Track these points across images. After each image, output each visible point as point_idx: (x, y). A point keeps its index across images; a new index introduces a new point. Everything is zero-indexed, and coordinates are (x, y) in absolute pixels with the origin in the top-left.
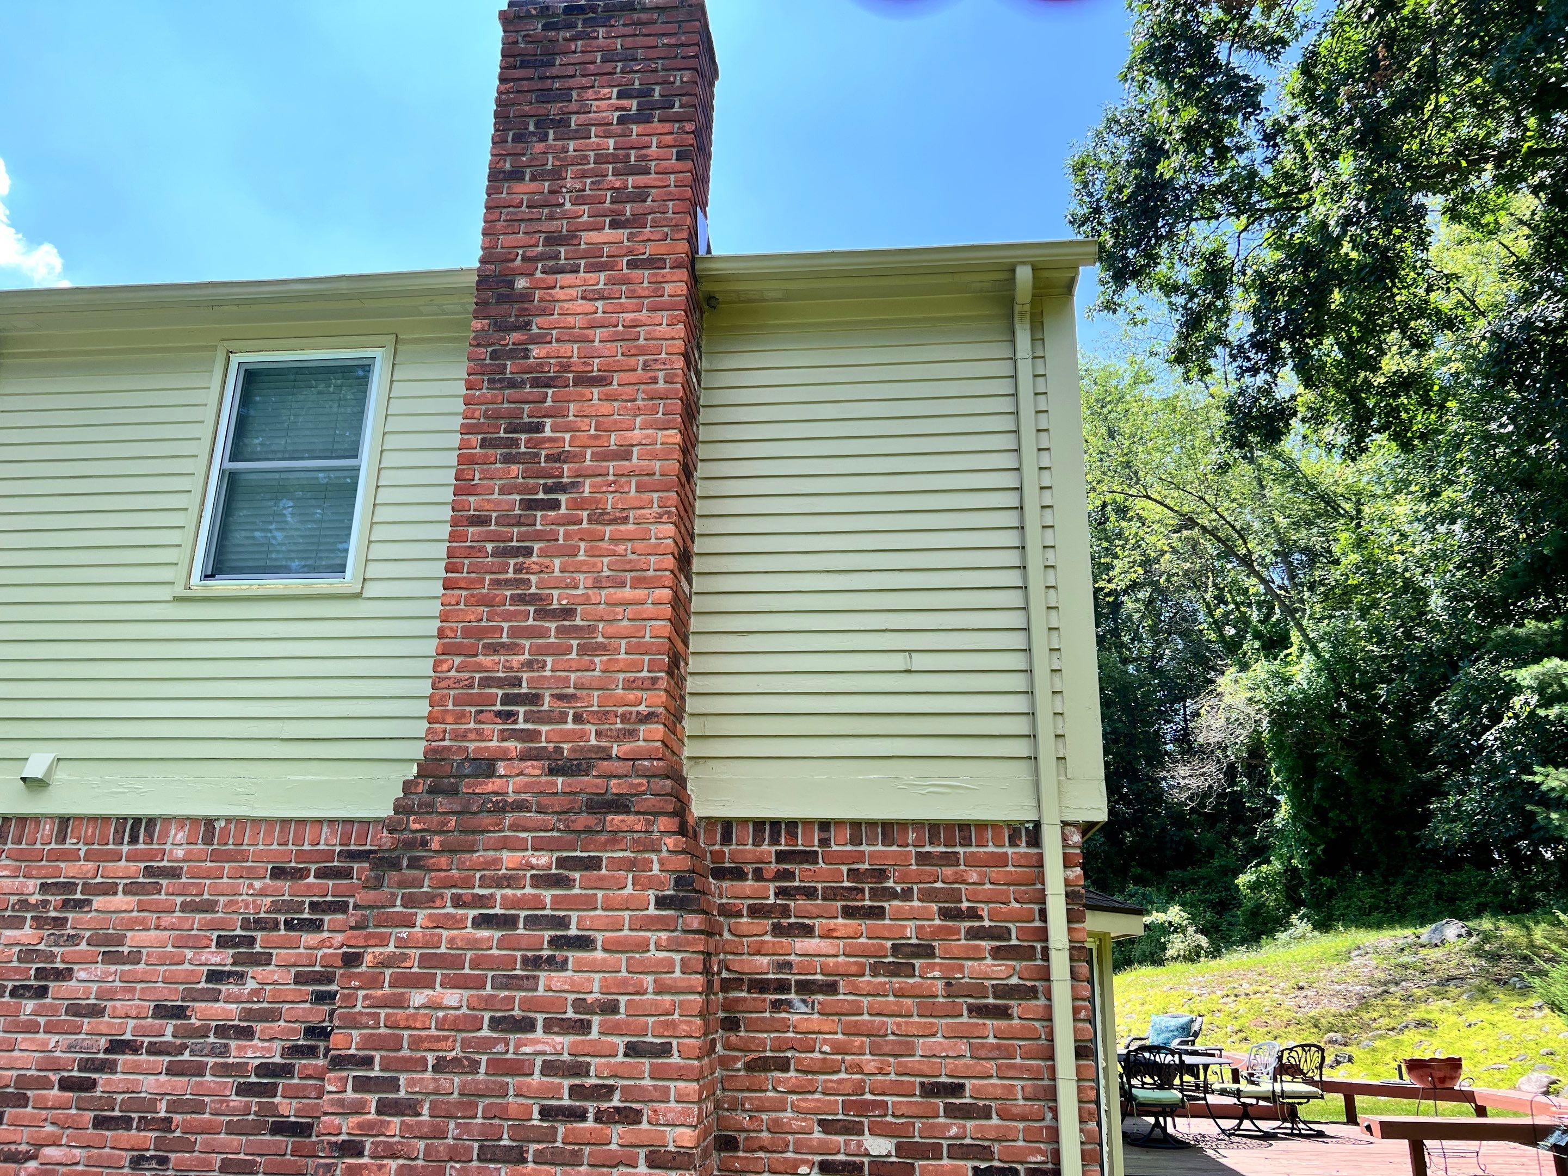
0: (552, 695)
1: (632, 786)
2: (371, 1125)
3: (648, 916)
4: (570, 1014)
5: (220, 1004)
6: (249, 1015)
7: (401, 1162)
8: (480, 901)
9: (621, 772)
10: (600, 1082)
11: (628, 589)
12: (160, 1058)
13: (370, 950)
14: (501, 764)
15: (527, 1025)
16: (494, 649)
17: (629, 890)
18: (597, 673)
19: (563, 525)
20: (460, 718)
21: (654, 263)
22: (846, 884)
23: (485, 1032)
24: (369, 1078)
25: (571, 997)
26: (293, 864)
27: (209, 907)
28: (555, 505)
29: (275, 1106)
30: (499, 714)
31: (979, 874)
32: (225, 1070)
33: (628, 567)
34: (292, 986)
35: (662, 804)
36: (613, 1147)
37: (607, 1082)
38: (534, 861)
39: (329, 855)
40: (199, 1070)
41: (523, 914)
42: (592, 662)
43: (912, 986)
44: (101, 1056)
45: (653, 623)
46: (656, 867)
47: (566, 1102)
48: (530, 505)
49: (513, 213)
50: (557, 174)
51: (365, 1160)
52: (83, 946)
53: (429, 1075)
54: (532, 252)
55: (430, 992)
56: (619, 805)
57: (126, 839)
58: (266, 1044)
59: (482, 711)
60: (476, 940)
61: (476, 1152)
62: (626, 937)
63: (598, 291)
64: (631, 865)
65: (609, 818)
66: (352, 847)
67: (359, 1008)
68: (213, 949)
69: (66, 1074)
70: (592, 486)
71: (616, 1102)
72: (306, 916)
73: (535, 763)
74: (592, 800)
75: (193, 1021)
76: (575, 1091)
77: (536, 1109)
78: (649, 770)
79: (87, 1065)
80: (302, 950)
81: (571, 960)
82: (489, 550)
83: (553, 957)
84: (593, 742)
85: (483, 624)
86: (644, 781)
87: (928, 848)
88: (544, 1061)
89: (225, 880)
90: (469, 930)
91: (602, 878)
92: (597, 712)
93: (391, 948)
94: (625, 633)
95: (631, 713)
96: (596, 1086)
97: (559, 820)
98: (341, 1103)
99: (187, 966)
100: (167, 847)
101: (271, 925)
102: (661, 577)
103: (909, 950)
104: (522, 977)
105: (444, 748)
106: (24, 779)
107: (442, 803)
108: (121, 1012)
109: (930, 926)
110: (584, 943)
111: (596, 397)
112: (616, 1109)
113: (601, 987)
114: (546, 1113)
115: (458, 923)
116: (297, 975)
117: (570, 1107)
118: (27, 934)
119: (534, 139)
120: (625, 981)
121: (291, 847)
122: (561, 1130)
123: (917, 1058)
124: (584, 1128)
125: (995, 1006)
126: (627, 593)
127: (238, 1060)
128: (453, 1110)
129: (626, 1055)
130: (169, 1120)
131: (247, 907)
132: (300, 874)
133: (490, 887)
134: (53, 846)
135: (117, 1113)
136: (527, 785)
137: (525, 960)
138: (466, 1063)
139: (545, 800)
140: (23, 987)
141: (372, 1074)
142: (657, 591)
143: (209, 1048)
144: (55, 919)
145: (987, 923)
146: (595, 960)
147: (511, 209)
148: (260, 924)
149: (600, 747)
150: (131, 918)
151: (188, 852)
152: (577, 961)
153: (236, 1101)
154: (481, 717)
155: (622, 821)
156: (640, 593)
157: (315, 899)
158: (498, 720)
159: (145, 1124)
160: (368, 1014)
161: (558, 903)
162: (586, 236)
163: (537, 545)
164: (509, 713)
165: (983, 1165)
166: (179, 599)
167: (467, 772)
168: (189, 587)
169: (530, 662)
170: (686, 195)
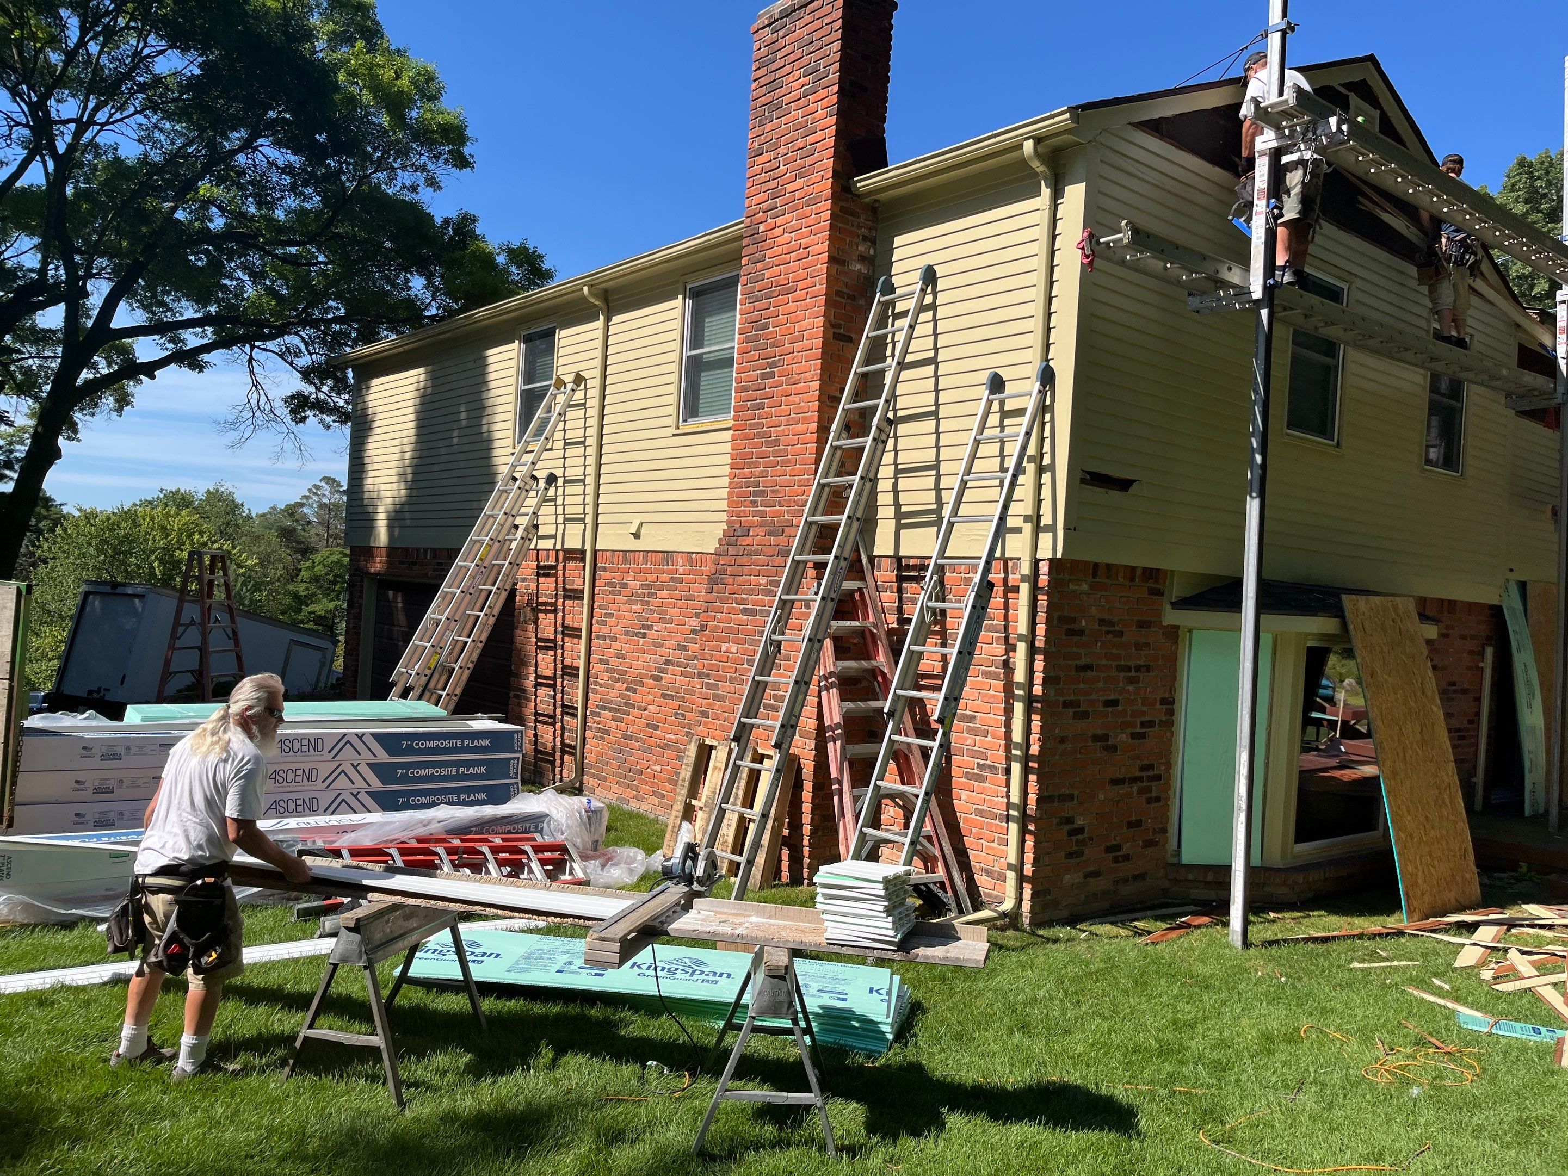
0: (770, 490)
2: (711, 704)
7: (720, 722)
8: (743, 602)
11: (800, 425)
12: (681, 668)
13: (709, 623)
14: (751, 529)
16: (750, 466)
18: (787, 477)
19: (776, 387)
20: (738, 504)
27: (691, 598)
28: (773, 375)
30: (751, 501)
41: (758, 608)
42: (786, 470)
44: (663, 666)
48: (764, 377)
49: (760, 178)
50: (777, 146)
51: (710, 720)
52: (655, 614)
54: (766, 205)
55: (728, 644)
57: (665, 563)
59: (746, 500)
60: (742, 621)
63: (793, 226)
66: (708, 569)
67: (706, 650)
69: (653, 673)
73: (763, 528)
75: (689, 652)
79: (659, 670)
82: (749, 406)
90: (740, 615)
92: (787, 499)
94: (798, 452)
97: (770, 560)
98: (701, 693)
99: (686, 626)
100: (678, 567)
104: (757, 640)
105: (733, 519)
106: (632, 533)
107: (732, 551)
108: (667, 646)
115: (737, 612)
118: (639, 607)
126: (800, 427)
130: (684, 697)
133: (747, 594)
134: (644, 566)
135: (669, 692)
136: (760, 541)
140: (639, 632)
141: (710, 682)
144: (646, 601)
147: (758, 176)
150: (668, 602)
151: (684, 569)
154: (746, 503)
158: (751, 505)
159: (678, 698)
160: (709, 654)
162: (790, 187)
163: (766, 401)
164: (755, 502)
165: (982, 762)
166: (674, 435)
167: (739, 534)
168: (678, 428)
169: (762, 471)
170: (833, 144)
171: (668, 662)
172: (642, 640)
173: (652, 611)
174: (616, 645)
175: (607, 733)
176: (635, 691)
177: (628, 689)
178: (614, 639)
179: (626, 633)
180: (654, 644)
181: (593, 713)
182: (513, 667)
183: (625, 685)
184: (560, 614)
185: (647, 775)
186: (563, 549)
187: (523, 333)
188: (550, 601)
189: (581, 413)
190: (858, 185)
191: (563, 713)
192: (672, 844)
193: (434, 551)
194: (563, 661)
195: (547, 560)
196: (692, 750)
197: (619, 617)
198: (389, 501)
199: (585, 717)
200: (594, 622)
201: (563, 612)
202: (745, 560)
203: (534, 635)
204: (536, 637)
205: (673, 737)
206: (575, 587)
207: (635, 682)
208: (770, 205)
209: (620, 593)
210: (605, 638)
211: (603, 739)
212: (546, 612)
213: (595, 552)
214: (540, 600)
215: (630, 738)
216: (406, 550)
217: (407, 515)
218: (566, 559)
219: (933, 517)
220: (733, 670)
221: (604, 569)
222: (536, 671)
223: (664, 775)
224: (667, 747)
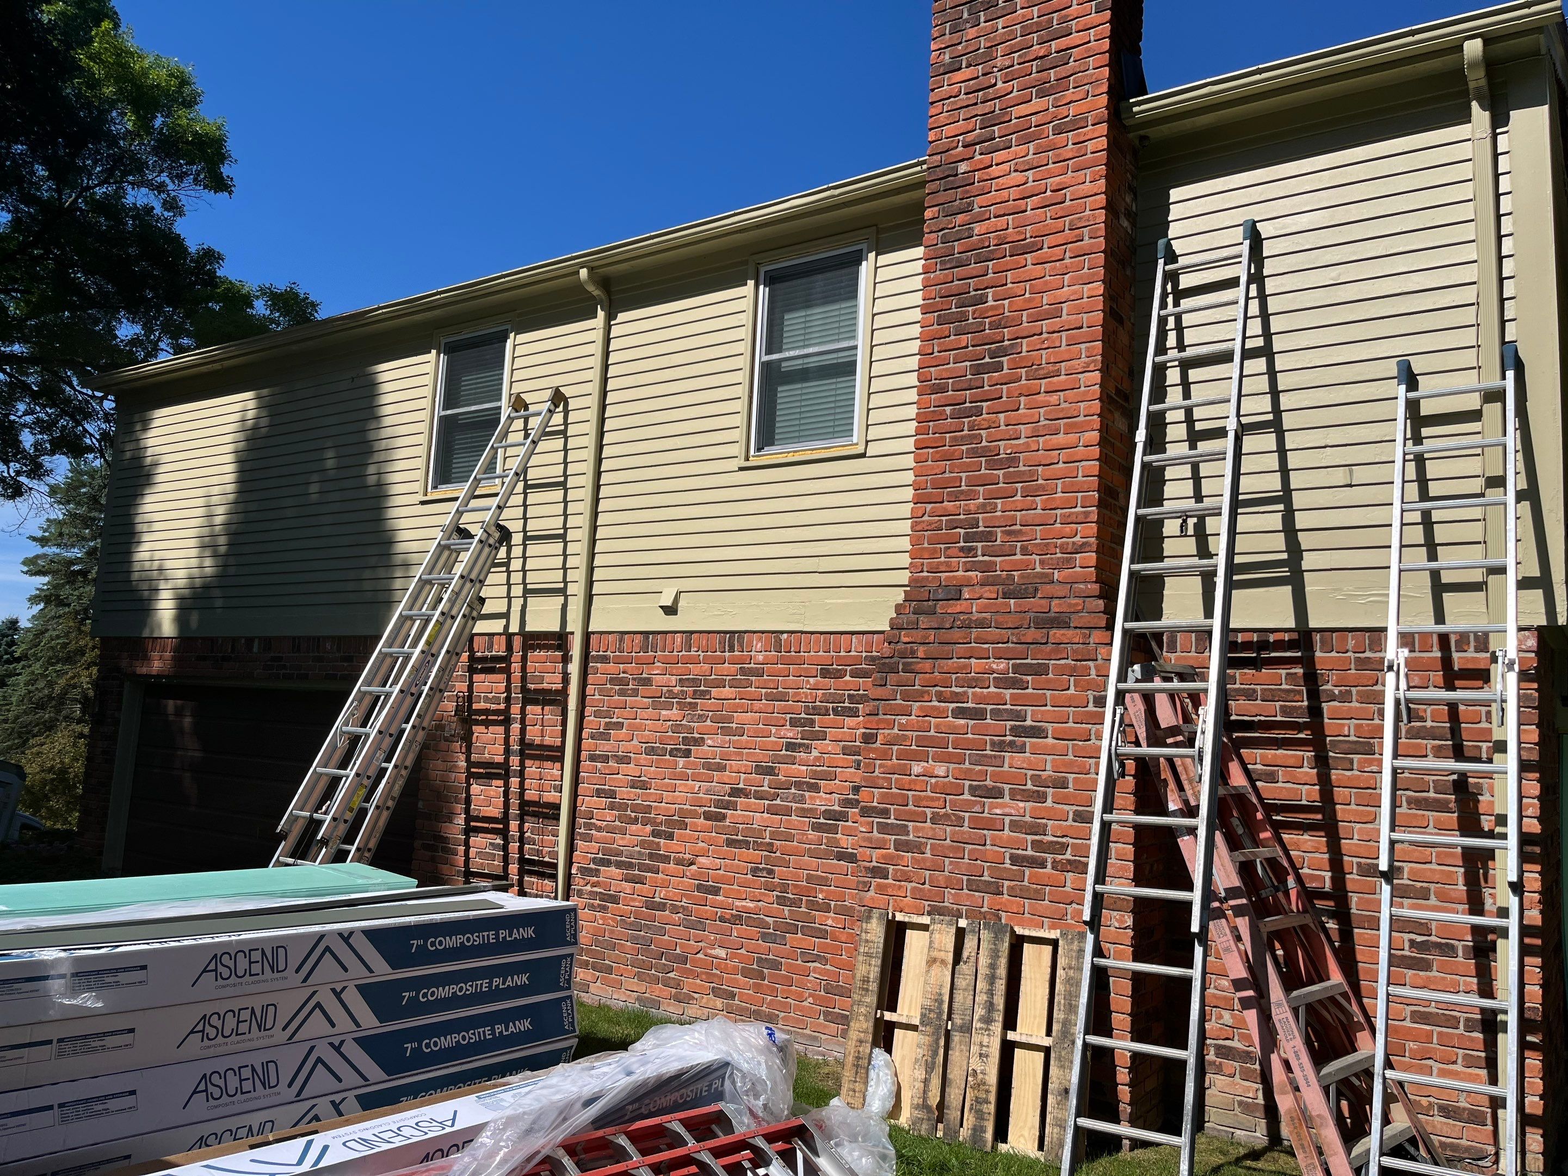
0: (1002, 532)
1: (1070, 605)
2: (891, 857)
3: (1087, 712)
4: (1029, 786)
5: (796, 766)
6: (815, 775)
7: (914, 884)
8: (956, 698)
9: (1061, 594)
10: (1055, 839)
11: (1061, 435)
12: (763, 801)
13: (880, 731)
14: (965, 589)
15: (999, 794)
16: (955, 498)
17: (1072, 691)
18: (1039, 511)
19: (1006, 384)
20: (933, 554)
21: (1077, 124)
22: (1284, 686)
23: (967, 796)
24: (888, 824)
25: (1030, 773)
26: (835, 666)
27: (782, 698)
28: (998, 367)
29: (837, 840)
30: (962, 549)
31: (1421, 677)
32: (804, 813)
33: (1061, 416)
34: (841, 756)
35: (1095, 620)
36: (1068, 889)
37: (1060, 840)
38: (994, 666)
39: (858, 660)
40: (788, 812)
41: (989, 707)
42: (1034, 502)
43: (1349, 777)
44: (727, 798)
45: (1083, 463)
46: (1093, 672)
47: (1030, 852)
48: (978, 370)
49: (955, 102)
50: (989, 57)
51: (890, 881)
52: (708, 723)
53: (928, 824)
54: (970, 137)
55: (925, 764)
56: (1061, 622)
57: (727, 648)
58: (828, 796)
59: (949, 548)
60: (955, 727)
61: (965, 883)
62: (1070, 728)
63: (1027, 162)
64: (1072, 672)
65: (1052, 632)
66: (875, 654)
67: (877, 773)
68: (788, 727)
69: (706, 809)
70: (1028, 345)
71: (1068, 856)
72: (847, 705)
73: (991, 588)
74: (1038, 617)
75: (780, 777)
76: (1036, 845)
77: (1007, 856)
78: (1084, 592)
79: (719, 804)
80: (845, 730)
81: (1028, 745)
82: (948, 413)
83: (1014, 741)
84: (1038, 569)
85: (947, 475)
86: (1080, 601)
87: (1368, 654)
88: (1011, 821)
89: (791, 677)
90: (950, 719)
91: (1049, 681)
92: (1040, 544)
93: (896, 731)
94: (1059, 475)
95: (1068, 543)
96: (1052, 842)
97: (1013, 634)
98: (870, 840)
99: (772, 739)
100: (753, 653)
101: (823, 711)
102: (1090, 421)
103: (1346, 746)
104: (991, 756)
105: (923, 578)
106: (661, 607)
107: (924, 621)
108: (735, 769)
109: (1368, 725)
110: (1036, 732)
111: (1029, 262)
112: (1068, 861)
113: (1053, 767)
114: (1015, 860)
115: (942, 714)
116: (844, 748)
117: (1033, 856)
118: (675, 713)
119: (968, 25)
120: (1071, 763)
121: (832, 653)
122: (1027, 872)
123: (1354, 841)
124: (1044, 873)
125: (1436, 800)
126: (1061, 439)
127: (811, 806)
128: (947, 852)
129: (1074, 821)
130: (771, 845)
131: (806, 697)
132: (839, 675)
133: (963, 687)
134: (684, 653)
135: (740, 837)
136: (986, 606)
137: (993, 744)
138: (953, 818)
139: (1000, 618)
140: (676, 749)
141: (889, 821)
142: (1087, 434)
143: (791, 797)
144: (690, 703)
145: (1429, 724)
146: (1046, 745)
147: (952, 99)
148: (817, 711)
149: (1043, 573)
150: (734, 704)
151: (766, 657)
152: (1032, 745)
153: (812, 834)
154: (949, 552)
155: (1063, 635)
156: (1072, 438)
157: (852, 692)
158: (962, 554)
159: (758, 846)
160: (883, 778)
161: (1015, 700)
162: (1016, 111)
163: (984, 404)
164: (971, 549)
165: (1420, 939)
166: (741, 469)
167: (940, 597)
168: (747, 459)
169: (984, 505)
170: (1107, 47)
171: (736, 792)
172: (681, 762)
173: (702, 718)
174: (631, 768)
175: (614, 899)
176: (670, 837)
177: (655, 834)
178: (625, 760)
179: (651, 751)
180: (708, 766)
181: (584, 871)
182: (420, 805)
183: (649, 828)
184: (516, 727)
185: (695, 963)
186: (522, 633)
187: (443, 341)
188: (494, 707)
189: (558, 443)
190: (1135, 109)
191: (521, 873)
192: (858, 1086)
193: (267, 643)
194: (522, 794)
195: (490, 648)
196: (875, 932)
197: (633, 728)
198: (182, 574)
199: (569, 877)
200: (584, 735)
201: (523, 721)
202: (956, 634)
203: (463, 757)
204: (468, 759)
205: (751, 905)
206: (545, 686)
207: (670, 823)
208: (979, 135)
209: (635, 693)
210: (605, 759)
211: (604, 909)
212: (487, 723)
213: (587, 636)
214: (475, 706)
215: (661, 907)
216: (213, 640)
217: (217, 593)
218: (526, 648)
219: (1284, 572)
220: (941, 803)
221: (605, 659)
222: (467, 811)
223: (736, 963)
224: (736, 920)
